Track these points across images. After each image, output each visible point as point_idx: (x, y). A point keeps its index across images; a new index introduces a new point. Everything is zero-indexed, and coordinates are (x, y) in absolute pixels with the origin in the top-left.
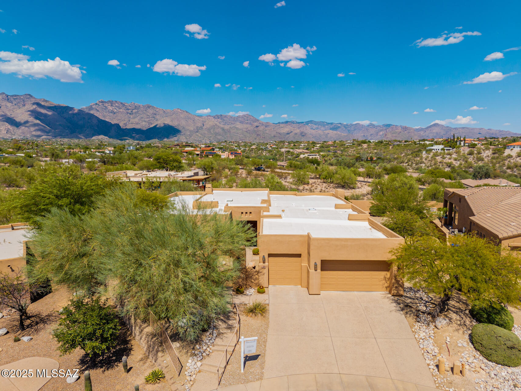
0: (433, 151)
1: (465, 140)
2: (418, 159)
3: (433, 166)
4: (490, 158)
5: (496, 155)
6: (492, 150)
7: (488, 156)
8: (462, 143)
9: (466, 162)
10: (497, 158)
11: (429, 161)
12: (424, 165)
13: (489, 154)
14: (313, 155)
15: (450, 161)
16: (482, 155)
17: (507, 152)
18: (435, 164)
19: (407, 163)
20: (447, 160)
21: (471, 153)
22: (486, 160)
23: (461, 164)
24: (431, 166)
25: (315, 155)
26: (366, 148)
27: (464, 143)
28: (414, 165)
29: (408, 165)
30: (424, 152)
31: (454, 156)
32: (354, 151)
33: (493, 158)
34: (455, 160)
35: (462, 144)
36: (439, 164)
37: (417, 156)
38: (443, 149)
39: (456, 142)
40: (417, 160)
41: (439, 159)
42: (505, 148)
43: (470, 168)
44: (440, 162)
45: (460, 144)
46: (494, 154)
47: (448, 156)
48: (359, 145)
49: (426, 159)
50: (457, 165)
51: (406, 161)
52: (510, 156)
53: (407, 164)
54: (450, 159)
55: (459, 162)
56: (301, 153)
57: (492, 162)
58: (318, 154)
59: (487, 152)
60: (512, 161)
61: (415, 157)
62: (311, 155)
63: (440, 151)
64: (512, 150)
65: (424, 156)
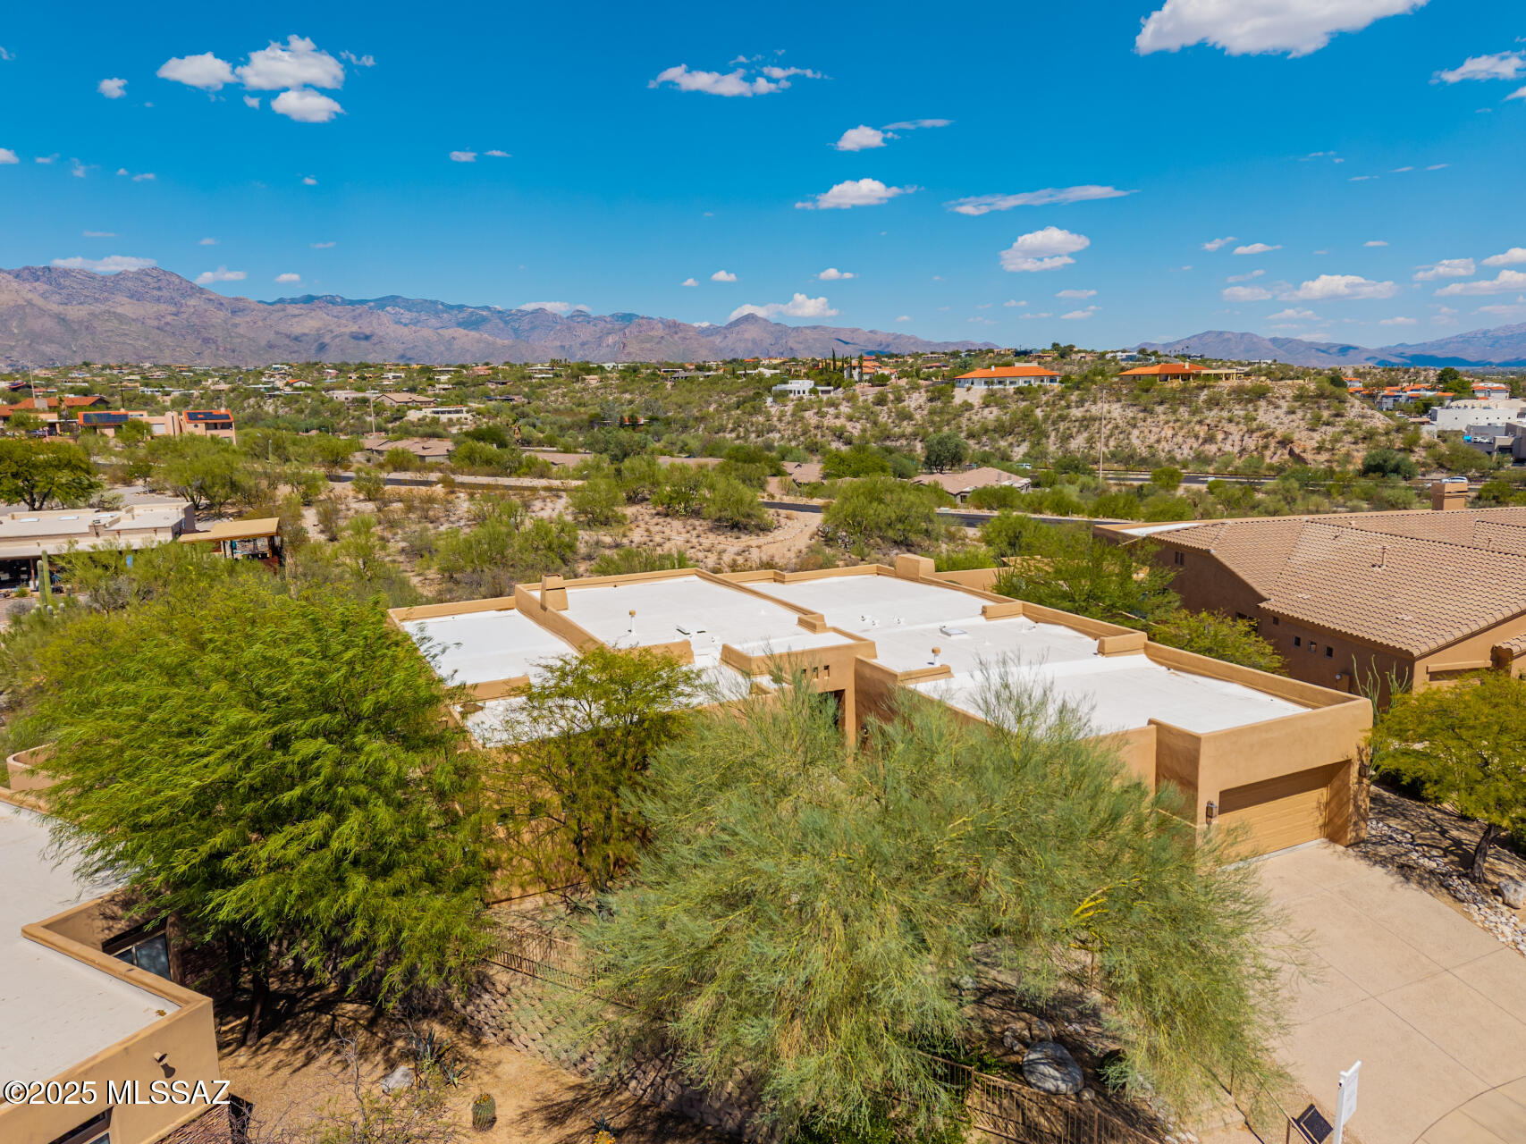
0: (792, 395)
1: (861, 367)
2: (761, 419)
3: (802, 439)
4: (925, 412)
5: (939, 404)
6: (927, 391)
7: (920, 407)
8: (856, 373)
9: (875, 423)
10: (941, 412)
11: (789, 423)
12: (777, 436)
13: (922, 401)
14: (449, 412)
15: (838, 423)
16: (906, 403)
17: (959, 395)
18: (804, 433)
19: (732, 430)
20: (829, 421)
21: (881, 401)
22: (918, 417)
23: (864, 431)
24: (795, 437)
25: (457, 412)
26: (598, 388)
27: (861, 374)
28: (753, 435)
29: (738, 437)
30: (769, 400)
31: (845, 409)
32: (564, 395)
33: (932, 412)
34: (850, 419)
35: (856, 378)
36: (813, 432)
37: (757, 410)
38: (813, 391)
39: (842, 371)
40: (758, 423)
41: (811, 417)
42: (954, 386)
43: (885, 440)
44: (817, 427)
45: (851, 376)
46: (931, 400)
47: (832, 410)
48: (576, 378)
49: (780, 420)
50: (856, 433)
51: (730, 426)
52: (967, 406)
53: (733, 435)
54: (837, 417)
55: (859, 426)
56: (408, 406)
57: (932, 423)
58: (465, 409)
59: (916, 395)
60: (975, 418)
61: (751, 415)
62: (443, 412)
63: (806, 396)
64: (969, 389)
65: (773, 410)
